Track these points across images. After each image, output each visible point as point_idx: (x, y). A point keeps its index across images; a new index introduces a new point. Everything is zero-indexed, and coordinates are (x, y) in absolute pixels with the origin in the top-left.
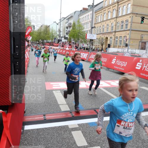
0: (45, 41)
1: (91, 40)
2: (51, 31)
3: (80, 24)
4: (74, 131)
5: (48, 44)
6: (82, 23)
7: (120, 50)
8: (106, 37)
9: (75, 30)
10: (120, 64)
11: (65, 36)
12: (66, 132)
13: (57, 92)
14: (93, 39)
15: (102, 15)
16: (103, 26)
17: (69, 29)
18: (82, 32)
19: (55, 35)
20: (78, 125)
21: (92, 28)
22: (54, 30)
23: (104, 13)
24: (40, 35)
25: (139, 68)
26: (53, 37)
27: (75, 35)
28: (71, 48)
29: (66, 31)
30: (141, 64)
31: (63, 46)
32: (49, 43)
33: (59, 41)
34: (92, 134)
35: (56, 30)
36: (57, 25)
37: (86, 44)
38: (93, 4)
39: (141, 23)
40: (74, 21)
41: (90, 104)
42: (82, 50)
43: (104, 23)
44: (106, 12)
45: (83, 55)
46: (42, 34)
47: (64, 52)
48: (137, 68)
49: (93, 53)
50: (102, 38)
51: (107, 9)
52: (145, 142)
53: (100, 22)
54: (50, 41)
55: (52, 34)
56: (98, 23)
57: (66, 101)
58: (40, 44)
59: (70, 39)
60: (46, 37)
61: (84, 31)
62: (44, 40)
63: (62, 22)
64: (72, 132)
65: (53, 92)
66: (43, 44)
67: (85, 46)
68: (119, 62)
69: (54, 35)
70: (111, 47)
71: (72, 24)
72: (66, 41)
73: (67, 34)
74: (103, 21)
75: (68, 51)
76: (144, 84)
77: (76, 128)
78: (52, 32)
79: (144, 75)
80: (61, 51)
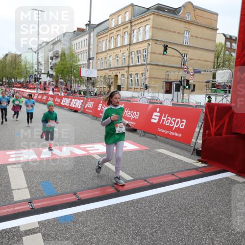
0: (13, 80)
1: (89, 79)
2: (23, 63)
3: (74, 53)
4: (29, 235)
5: (19, 85)
6: (77, 51)
7: (136, 94)
8: (115, 74)
9: (64, 63)
10: (130, 115)
11: (48, 72)
12: (12, 239)
13: (15, 168)
14: (91, 77)
15: (108, 40)
16: (110, 57)
17: (54, 61)
18: (77, 65)
19: (31, 70)
20: (39, 222)
21: (90, 59)
22: (29, 61)
23: (111, 38)
24: (3, 70)
25: (156, 121)
26: (26, 73)
27: (65, 70)
28: (59, 91)
29: (51, 63)
30: (159, 114)
31: (45, 89)
32: (21, 83)
33: (37, 79)
34: (61, 236)
35: (32, 62)
36: (34, 53)
37: (84, 86)
38: (89, 21)
39: (164, 54)
40: (62, 48)
41: (69, 183)
42: (77, 94)
43: (112, 52)
44: (114, 35)
45: (76, 102)
46: (7, 68)
47: (45, 98)
48: (153, 121)
49: (90, 99)
50: (109, 76)
51: (115, 31)
52: (145, 239)
53: (106, 51)
54: (22, 80)
55: (26, 68)
56: (102, 52)
57: (27, 183)
58: (4, 86)
59: (57, 77)
60: (14, 73)
61: (80, 65)
62: (11, 79)
63: (43, 49)
64: (24, 238)
65: (7, 168)
66: (9, 85)
67: (83, 88)
68: (128, 112)
69: (29, 70)
70: (122, 89)
71: (60, 53)
72: (51, 80)
73: (52, 68)
74: (110, 50)
75: (52, 96)
76: (163, 145)
77: (33, 229)
78: (26, 65)
79: (163, 131)
80: (40, 97)
